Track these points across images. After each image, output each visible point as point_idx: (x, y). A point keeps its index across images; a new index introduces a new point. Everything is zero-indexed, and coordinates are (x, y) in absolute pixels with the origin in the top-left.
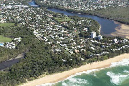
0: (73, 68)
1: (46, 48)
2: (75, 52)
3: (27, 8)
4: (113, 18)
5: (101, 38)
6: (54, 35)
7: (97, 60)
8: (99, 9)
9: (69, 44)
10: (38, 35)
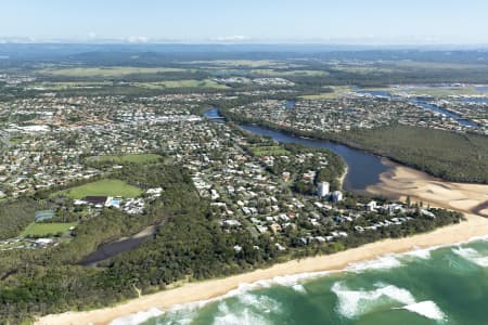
0: (255, 268)
2: (270, 229)
3: (197, 123)
4: (380, 152)
5: (340, 198)
6: (236, 187)
7: (316, 253)
8: (354, 130)
9: (262, 209)
10: (200, 185)
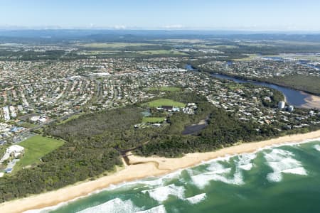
0: (271, 138)
1: (229, 115)
2: (265, 122)
3: (186, 72)
4: (298, 88)
5: (292, 109)
6: (233, 103)
7: (297, 133)
8: (275, 77)
9: (255, 113)
10: (214, 102)
